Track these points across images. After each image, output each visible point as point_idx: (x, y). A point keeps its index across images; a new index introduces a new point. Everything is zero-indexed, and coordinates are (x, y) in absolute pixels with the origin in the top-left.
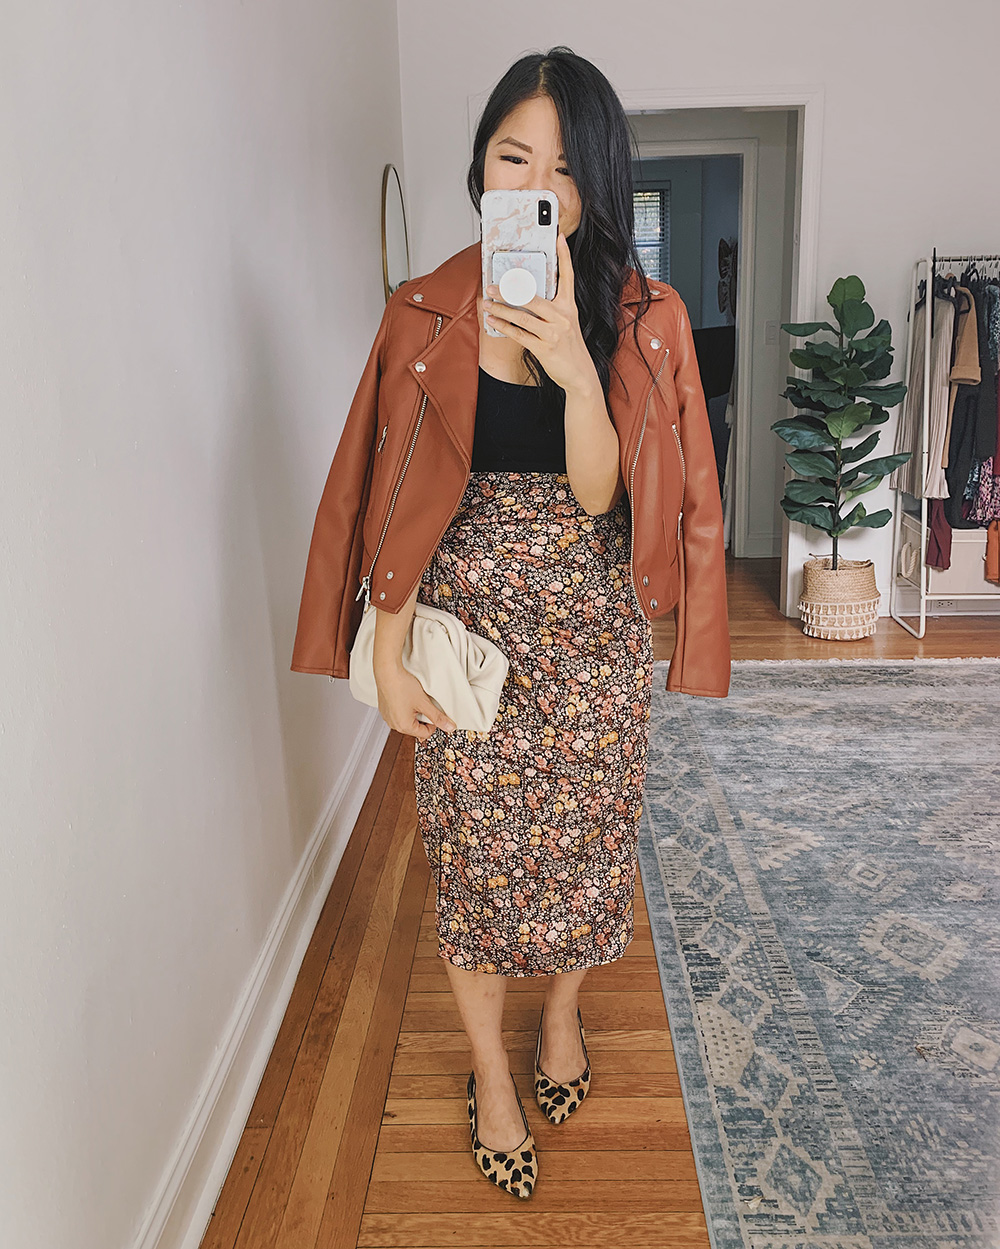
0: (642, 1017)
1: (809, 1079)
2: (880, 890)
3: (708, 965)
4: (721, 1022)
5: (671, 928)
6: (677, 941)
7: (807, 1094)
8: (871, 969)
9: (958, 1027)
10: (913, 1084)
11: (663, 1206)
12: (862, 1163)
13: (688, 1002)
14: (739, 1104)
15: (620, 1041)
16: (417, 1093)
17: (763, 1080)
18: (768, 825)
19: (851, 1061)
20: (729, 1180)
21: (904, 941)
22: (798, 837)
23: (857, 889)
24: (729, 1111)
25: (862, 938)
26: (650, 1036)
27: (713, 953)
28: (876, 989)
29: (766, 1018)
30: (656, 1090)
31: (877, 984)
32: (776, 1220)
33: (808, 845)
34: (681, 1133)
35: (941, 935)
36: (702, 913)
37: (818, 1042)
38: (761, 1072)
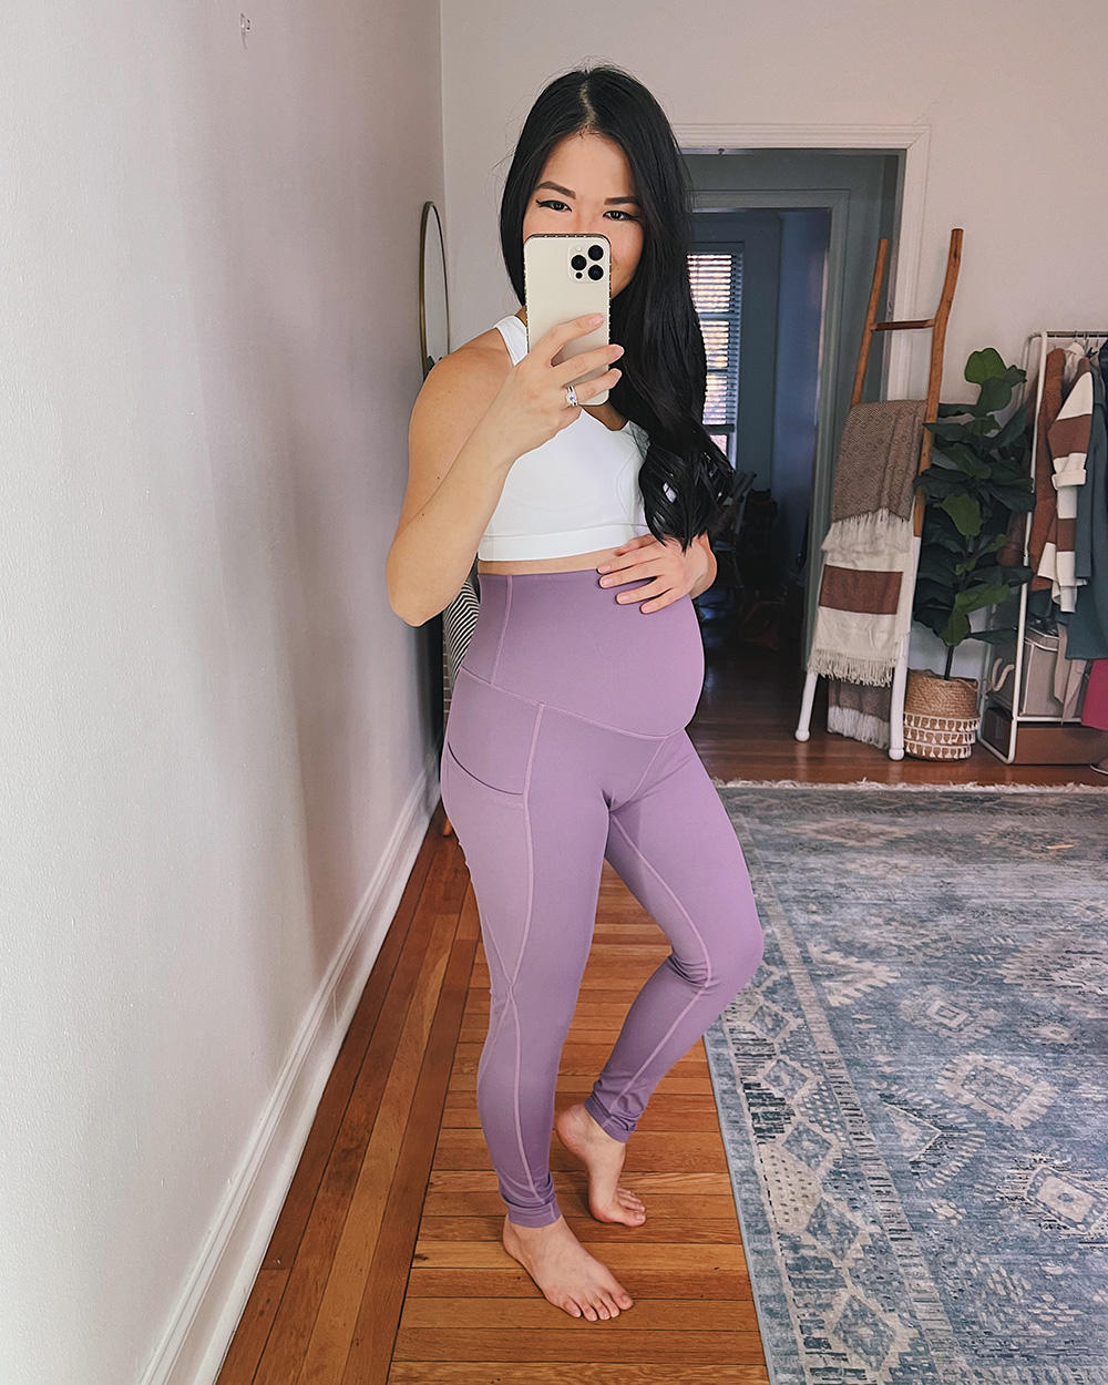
0: (698, 1160)
1: (882, 1228)
2: (961, 1030)
3: (771, 1105)
4: (787, 1165)
5: (731, 1065)
6: (738, 1081)
7: (881, 1243)
8: (950, 1113)
9: (1045, 1176)
10: (995, 1235)
11: (721, 1358)
12: (940, 1316)
13: (749, 1143)
14: (804, 1252)
15: (675, 1184)
16: (450, 1235)
17: (831, 1227)
18: (838, 959)
20: (795, 1332)
21: (987, 1084)
22: (871, 972)
23: (936, 1028)
24: (793, 1259)
25: (941, 1080)
26: (707, 1180)
27: (777, 1094)
28: (956, 1134)
29: (836, 1164)
30: (713, 1236)
31: (957, 1129)
32: (845, 1375)
33: (882, 981)
34: (742, 1282)
35: (1028, 1081)
36: (765, 1051)
37: (893, 1189)
38: (829, 1219)
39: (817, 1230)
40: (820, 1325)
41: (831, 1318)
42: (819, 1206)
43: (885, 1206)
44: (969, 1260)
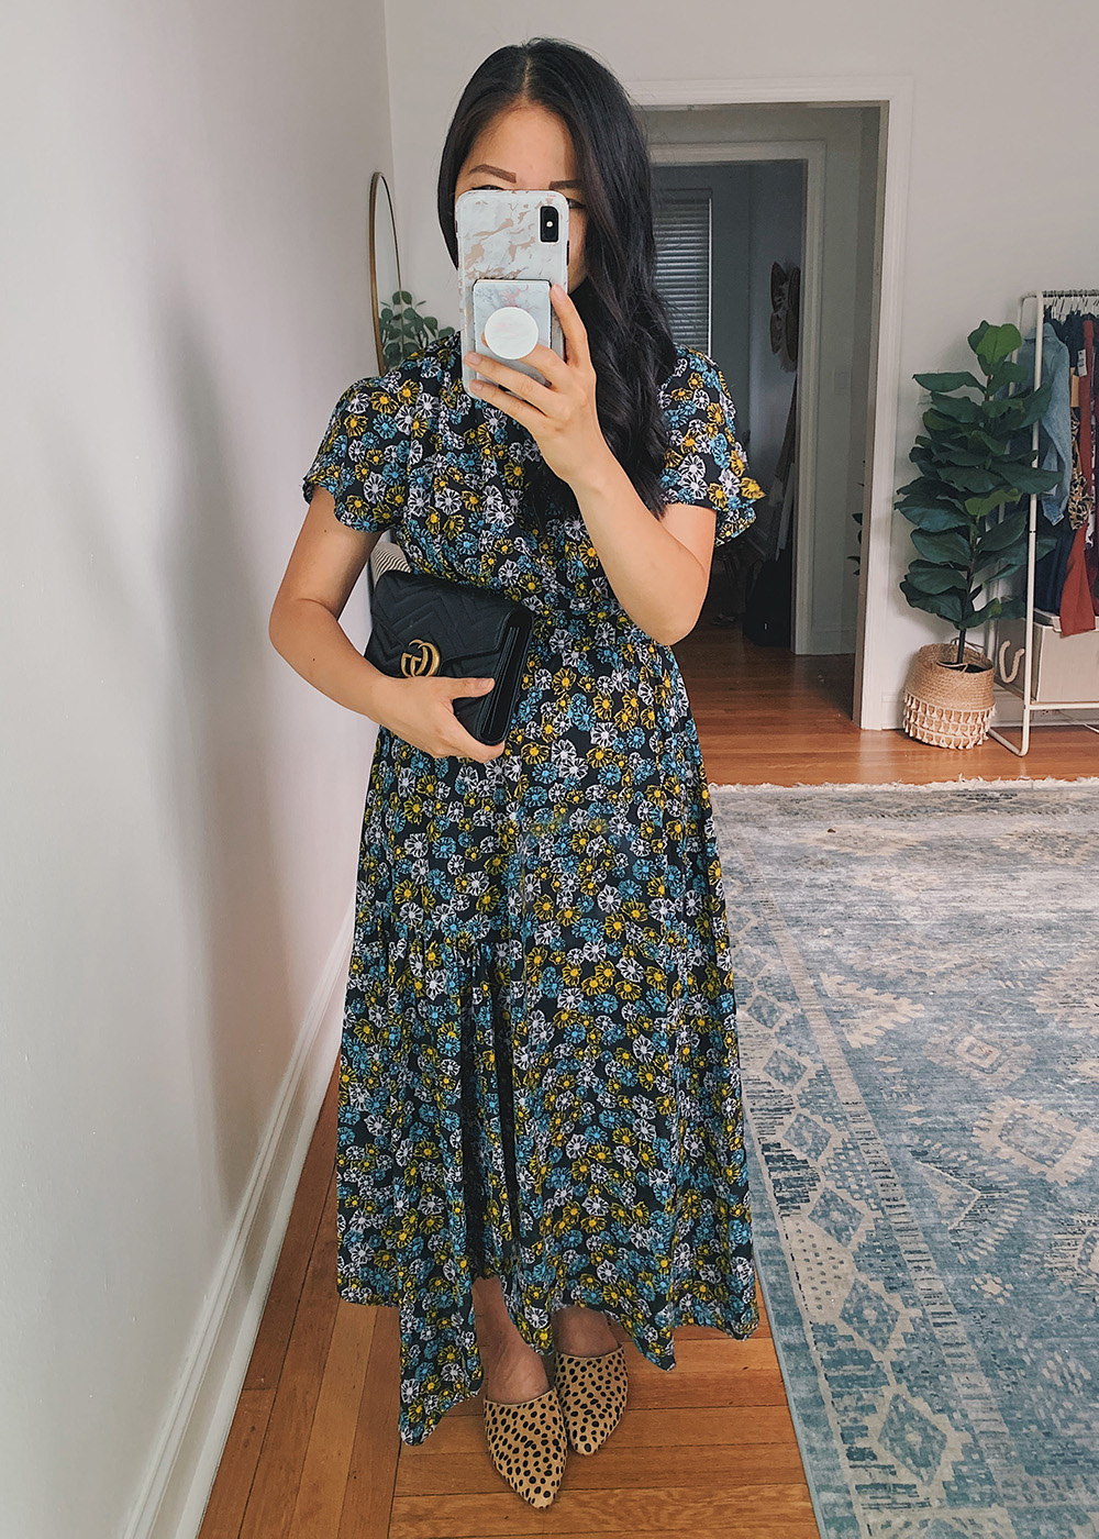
1: (924, 1310)
2: (994, 1071)
3: (794, 1169)
4: (814, 1241)
6: (755, 1139)
7: (923, 1330)
8: (988, 1170)
9: (1095, 1241)
11: (757, 1477)
12: (992, 1415)
13: (773, 1218)
14: (840, 1344)
17: (870, 1315)
18: (855, 991)
19: (974, 1287)
20: (836, 1441)
21: (1026, 1134)
22: (892, 1006)
23: (967, 1070)
24: (829, 1354)
25: (975, 1132)
27: (800, 1155)
28: (997, 1195)
29: (869, 1237)
31: (996, 1189)
32: (894, 1491)
33: (905, 1016)
34: (773, 1383)
35: (1069, 1127)
36: (783, 1104)
37: (933, 1264)
38: (865, 1303)
39: (853, 1316)
40: (863, 1431)
41: (874, 1422)
42: (854, 1288)
43: (924, 1285)
44: (1021, 1345)
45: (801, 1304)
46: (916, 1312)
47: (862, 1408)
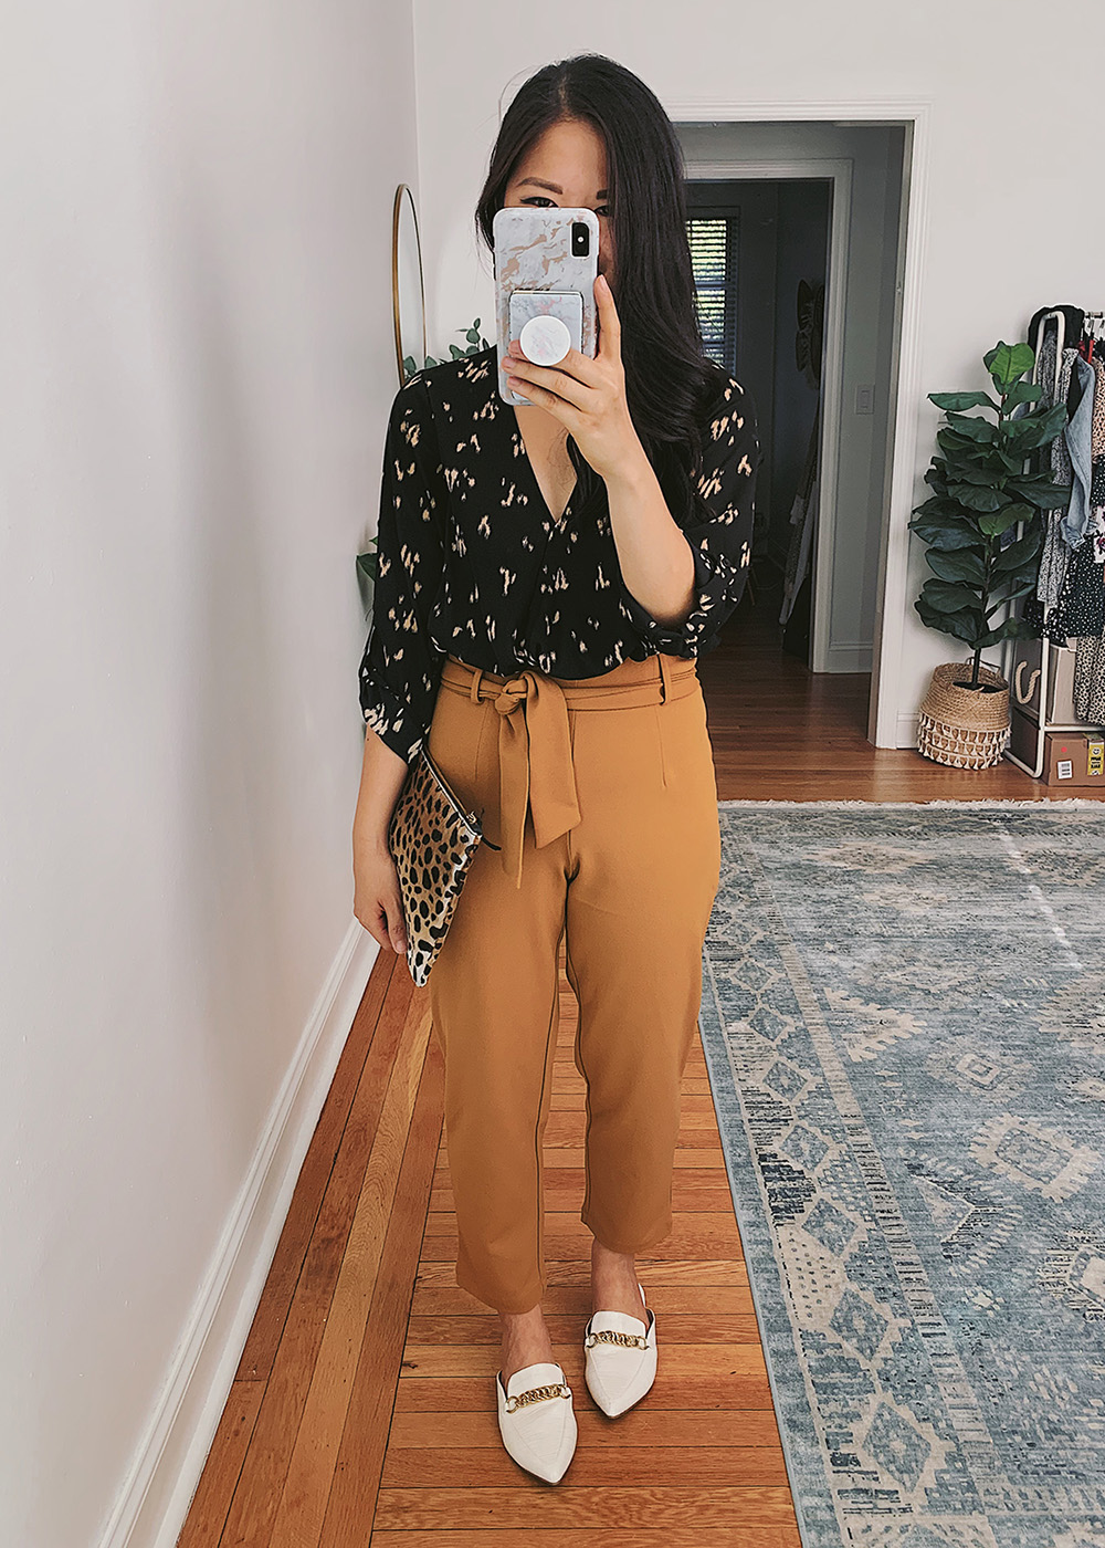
0: (711, 1246)
1: (912, 1321)
2: (994, 1087)
3: (789, 1179)
5: (744, 1133)
6: (753, 1152)
7: (910, 1339)
8: (983, 1185)
9: (1088, 1258)
11: (741, 1479)
12: (977, 1425)
13: (765, 1225)
14: (828, 1352)
16: (442, 1338)
17: (857, 1321)
18: (857, 1005)
19: (964, 1299)
20: (820, 1447)
21: (1021, 1150)
22: (893, 1021)
23: (966, 1086)
25: (973, 1147)
27: (796, 1166)
28: (990, 1210)
29: (860, 1246)
30: (729, 1335)
31: (991, 1204)
32: (876, 1497)
33: (906, 1031)
34: (760, 1388)
35: (1066, 1144)
36: (780, 1114)
37: (924, 1276)
38: (855, 1312)
39: (842, 1325)
40: (848, 1438)
41: (860, 1429)
42: (845, 1298)
43: (916, 1296)
44: (1008, 1357)
45: (790, 1312)
46: (905, 1322)
47: (846, 1416)
